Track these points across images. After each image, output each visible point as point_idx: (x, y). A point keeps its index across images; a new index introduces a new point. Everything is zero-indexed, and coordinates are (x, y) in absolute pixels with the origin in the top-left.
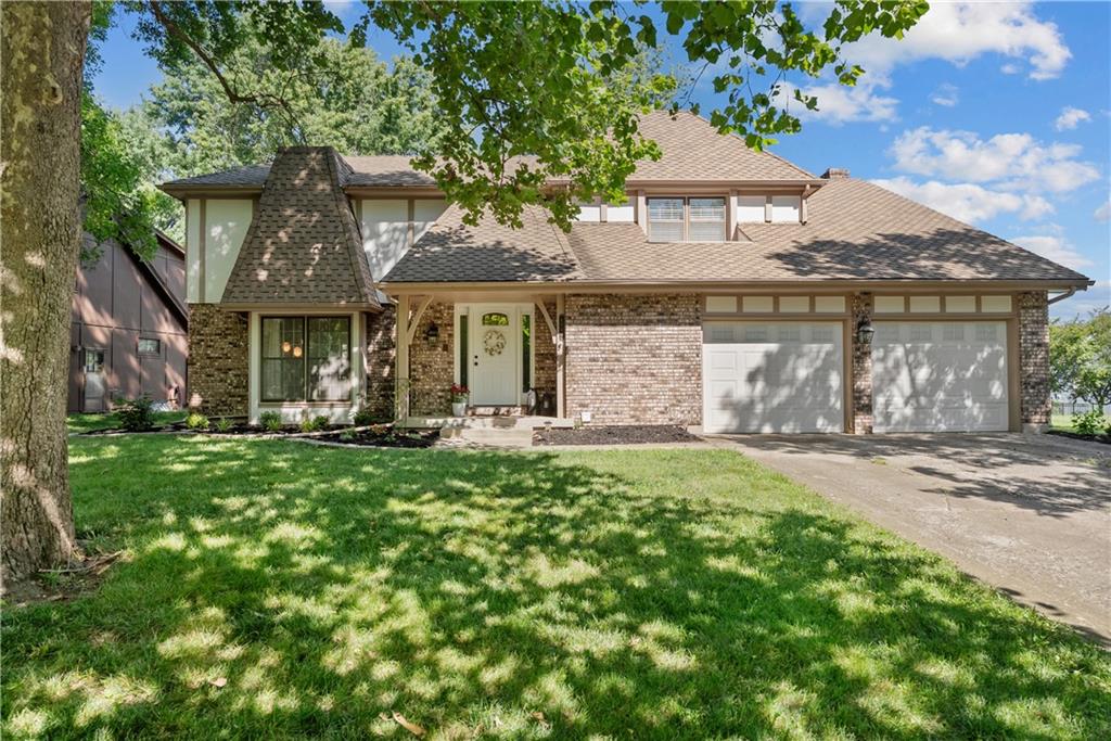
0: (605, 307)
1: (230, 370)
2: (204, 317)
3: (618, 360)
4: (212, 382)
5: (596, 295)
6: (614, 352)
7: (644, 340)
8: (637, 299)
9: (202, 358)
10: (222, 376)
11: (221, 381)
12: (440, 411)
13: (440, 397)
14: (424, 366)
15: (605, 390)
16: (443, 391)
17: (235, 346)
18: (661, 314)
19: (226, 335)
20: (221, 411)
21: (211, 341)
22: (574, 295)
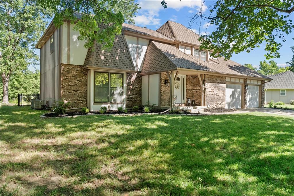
0: (212, 78)
1: (78, 90)
2: (67, 70)
3: (214, 92)
4: (71, 95)
5: (210, 75)
6: (213, 90)
7: (218, 87)
8: (217, 77)
9: (67, 86)
10: (75, 93)
11: (75, 95)
12: (167, 105)
13: (167, 101)
14: (164, 92)
15: (211, 99)
16: (168, 99)
17: (80, 82)
18: (220, 81)
19: (77, 77)
20: (74, 106)
21: (71, 79)
22: (207, 75)
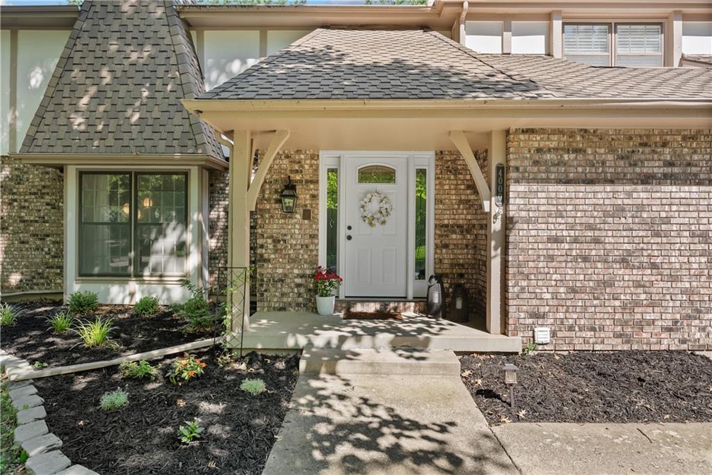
0: (576, 151)
1: (48, 236)
2: (16, 173)
3: (596, 241)
4: (27, 250)
5: (561, 132)
6: (591, 227)
7: (641, 208)
8: (631, 138)
9: (15, 221)
10: (38, 242)
11: (37, 249)
12: (298, 305)
13: (298, 286)
14: (276, 241)
15: (573, 290)
16: (302, 276)
17: (54, 207)
18: (671, 164)
19: (44, 194)
20: (37, 284)
21: (26, 201)
22: (525, 131)
